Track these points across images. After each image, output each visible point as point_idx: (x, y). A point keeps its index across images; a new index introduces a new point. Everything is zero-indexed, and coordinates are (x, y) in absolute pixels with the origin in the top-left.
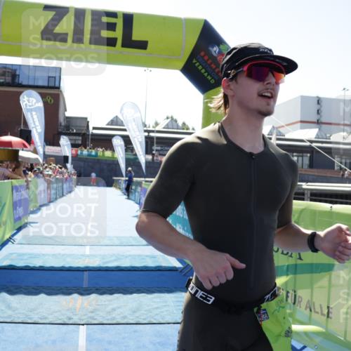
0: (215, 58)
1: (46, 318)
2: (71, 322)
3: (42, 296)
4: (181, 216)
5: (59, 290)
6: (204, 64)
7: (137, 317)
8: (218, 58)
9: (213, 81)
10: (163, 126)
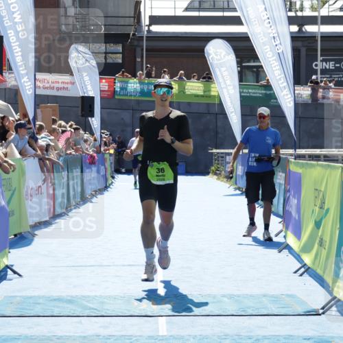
10: (338, 5)
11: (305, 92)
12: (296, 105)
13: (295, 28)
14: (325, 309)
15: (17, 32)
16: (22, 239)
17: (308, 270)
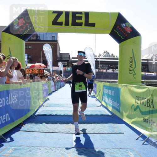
10: (103, 56)
11: (97, 70)
12: (96, 72)
13: (96, 60)
14: (100, 106)
15: (50, 60)
16: (50, 94)
17: (97, 100)
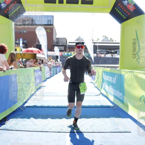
0: (126, 6)
1: (51, 129)
2: (62, 131)
3: (49, 119)
4: (112, 82)
5: (56, 117)
6: (120, 10)
7: (93, 129)
8: (127, 6)
9: (125, 18)
11: (95, 55)
13: (94, 44)
17: (96, 87)
